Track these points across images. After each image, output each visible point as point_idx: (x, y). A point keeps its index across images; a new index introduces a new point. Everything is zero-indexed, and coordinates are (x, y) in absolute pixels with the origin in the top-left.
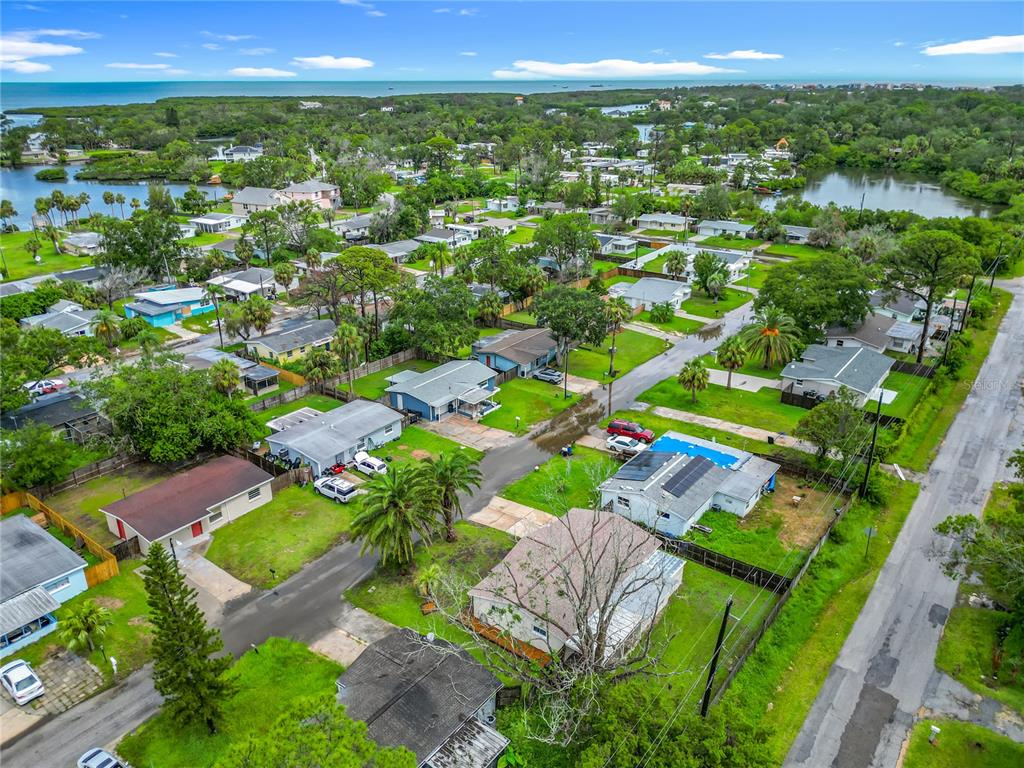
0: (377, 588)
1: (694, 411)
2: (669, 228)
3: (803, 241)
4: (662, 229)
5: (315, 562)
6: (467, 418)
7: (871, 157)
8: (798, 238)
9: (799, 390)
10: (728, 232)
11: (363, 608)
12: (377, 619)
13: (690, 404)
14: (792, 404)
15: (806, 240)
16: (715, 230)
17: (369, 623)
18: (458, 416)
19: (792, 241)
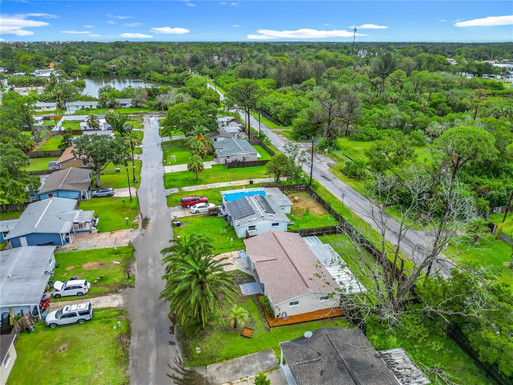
0: (199, 346)
1: (202, 183)
2: (46, 109)
3: (128, 106)
4: (41, 111)
5: (130, 366)
6: (86, 234)
7: (102, 70)
8: (125, 105)
9: (229, 161)
10: (85, 107)
11: (213, 363)
12: (230, 361)
13: (196, 181)
14: (233, 168)
15: (130, 105)
16: (77, 106)
17: (230, 367)
18: (78, 235)
19: (123, 107)
